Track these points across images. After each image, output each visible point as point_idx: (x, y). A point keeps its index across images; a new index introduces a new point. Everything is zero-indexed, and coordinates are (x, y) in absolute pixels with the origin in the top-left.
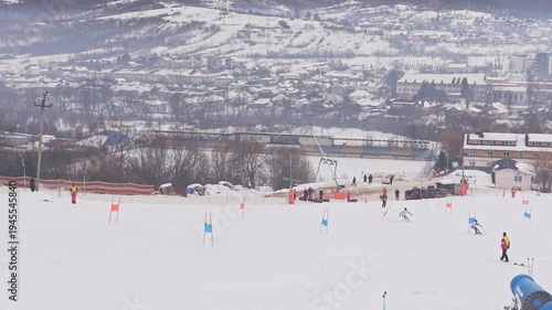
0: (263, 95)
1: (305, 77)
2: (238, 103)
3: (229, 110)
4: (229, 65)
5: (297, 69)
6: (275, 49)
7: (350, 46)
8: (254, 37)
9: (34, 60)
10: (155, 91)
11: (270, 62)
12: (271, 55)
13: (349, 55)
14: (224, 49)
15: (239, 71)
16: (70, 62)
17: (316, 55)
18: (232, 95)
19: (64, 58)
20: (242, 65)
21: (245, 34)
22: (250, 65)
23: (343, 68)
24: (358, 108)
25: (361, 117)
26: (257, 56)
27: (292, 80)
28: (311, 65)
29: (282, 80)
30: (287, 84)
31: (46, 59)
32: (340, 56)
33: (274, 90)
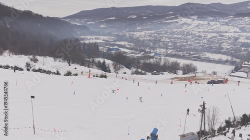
0: (198, 43)
1: (211, 38)
2: (190, 45)
3: (187, 47)
4: (192, 34)
5: (209, 36)
6: (205, 30)
7: (227, 30)
8: (200, 27)
9: (147, 32)
10: (171, 41)
11: (203, 33)
12: (204, 32)
13: (226, 32)
14: (192, 30)
15: (194, 36)
16: (154, 33)
17: (216, 32)
18: (189, 43)
19: (153, 32)
20: (195, 34)
21: (198, 26)
22: (197, 35)
23: (223, 36)
24: (223, 48)
25: (222, 51)
26: (200, 32)
27: (207, 39)
28: (213, 35)
29: (204, 39)
30: (205, 40)
31: (149, 32)
32: (223, 32)
33: (201, 42)
